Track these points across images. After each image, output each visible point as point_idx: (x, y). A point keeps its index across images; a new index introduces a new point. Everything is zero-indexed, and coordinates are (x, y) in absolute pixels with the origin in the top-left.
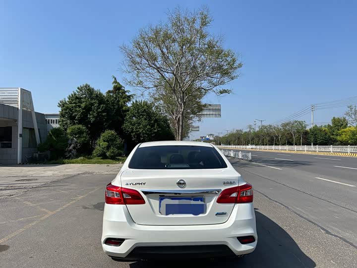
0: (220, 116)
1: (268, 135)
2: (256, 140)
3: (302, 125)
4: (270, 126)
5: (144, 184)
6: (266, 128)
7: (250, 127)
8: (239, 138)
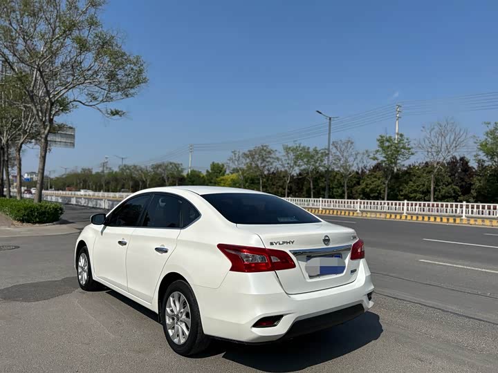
0: (74, 146)
1: (132, 178)
2: (113, 184)
3: (178, 168)
4: (135, 166)
5: (292, 243)
6: (128, 169)
7: (104, 165)
8: (85, 181)
